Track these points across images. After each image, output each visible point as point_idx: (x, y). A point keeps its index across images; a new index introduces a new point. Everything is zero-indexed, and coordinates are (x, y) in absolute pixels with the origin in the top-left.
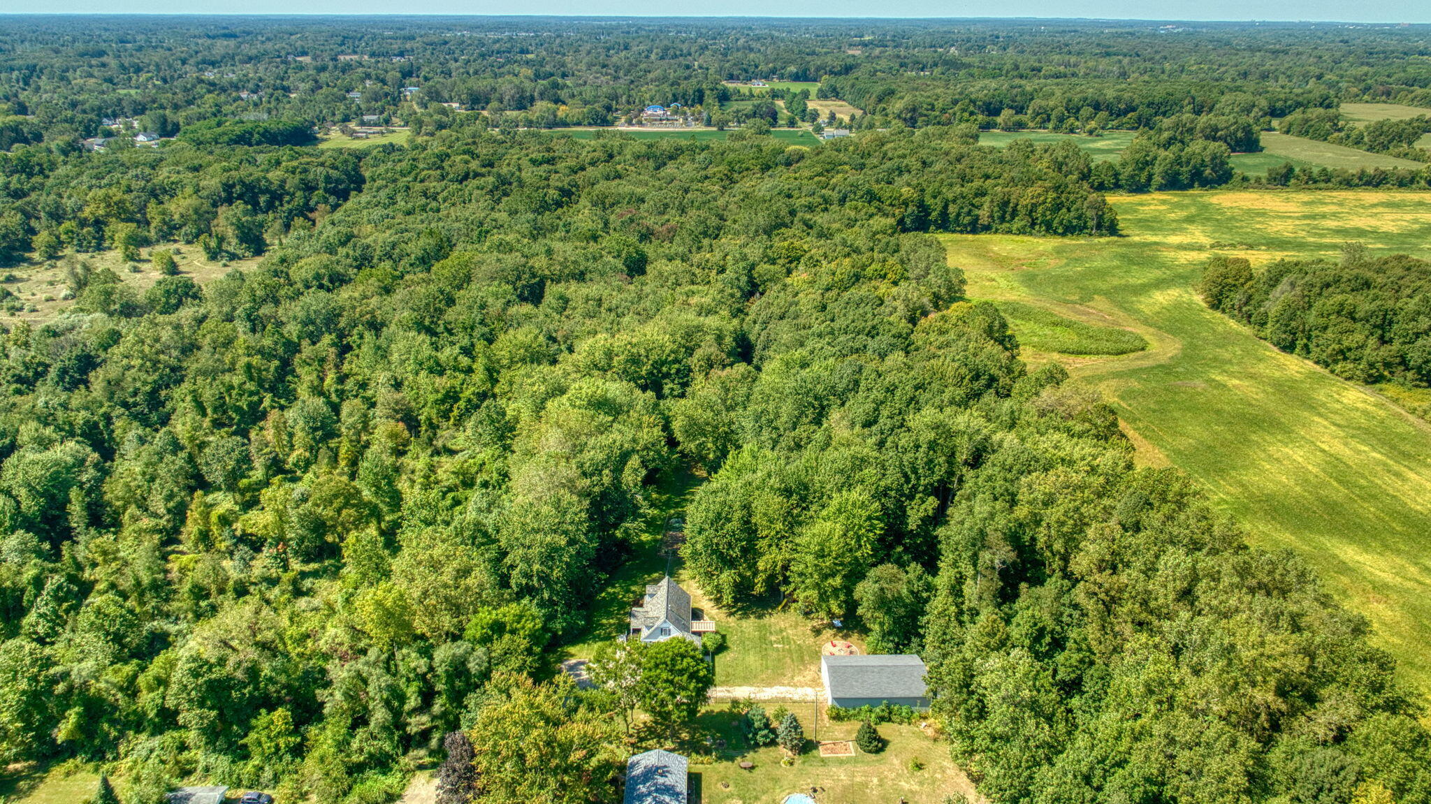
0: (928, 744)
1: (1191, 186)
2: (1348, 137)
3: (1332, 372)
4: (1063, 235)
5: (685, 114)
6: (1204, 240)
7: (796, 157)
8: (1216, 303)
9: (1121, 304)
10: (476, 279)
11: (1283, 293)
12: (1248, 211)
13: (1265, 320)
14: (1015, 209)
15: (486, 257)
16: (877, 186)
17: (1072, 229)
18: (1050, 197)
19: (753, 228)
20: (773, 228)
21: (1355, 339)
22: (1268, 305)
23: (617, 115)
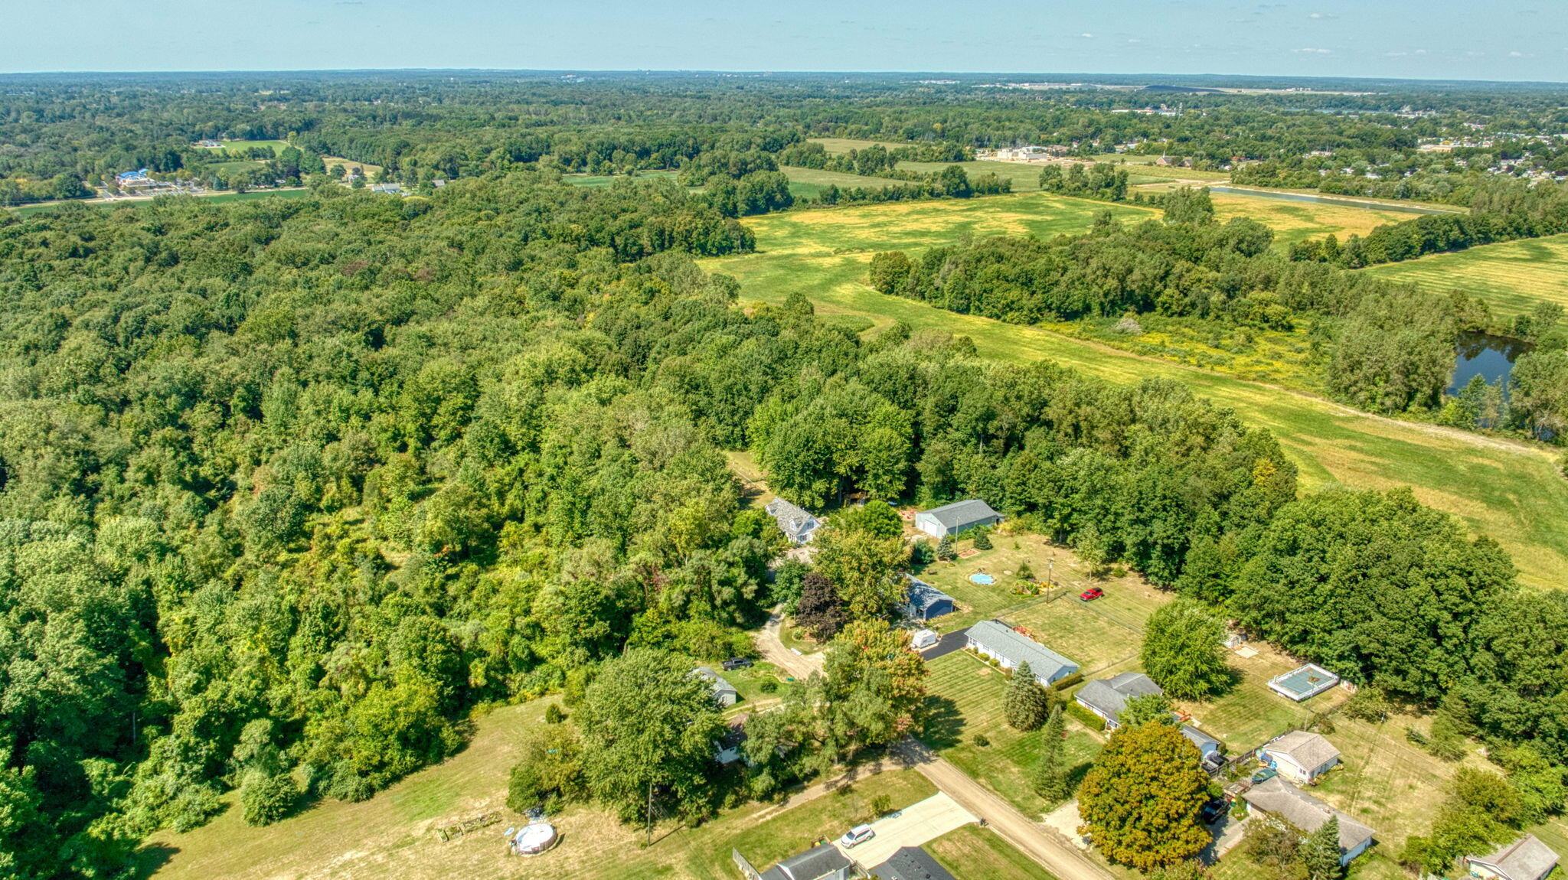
0: (1010, 539)
1: (766, 211)
2: (840, 164)
3: (1004, 321)
4: (717, 255)
5: (174, 179)
6: (825, 249)
7: (423, 207)
8: (890, 289)
9: (822, 299)
10: (304, 334)
11: (950, 270)
12: (829, 226)
13: (938, 293)
14: (671, 237)
15: (308, 310)
16: (544, 225)
17: (723, 250)
18: (700, 223)
19: (500, 267)
20: (516, 265)
21: (1014, 294)
22: (938, 282)
23: (88, 185)
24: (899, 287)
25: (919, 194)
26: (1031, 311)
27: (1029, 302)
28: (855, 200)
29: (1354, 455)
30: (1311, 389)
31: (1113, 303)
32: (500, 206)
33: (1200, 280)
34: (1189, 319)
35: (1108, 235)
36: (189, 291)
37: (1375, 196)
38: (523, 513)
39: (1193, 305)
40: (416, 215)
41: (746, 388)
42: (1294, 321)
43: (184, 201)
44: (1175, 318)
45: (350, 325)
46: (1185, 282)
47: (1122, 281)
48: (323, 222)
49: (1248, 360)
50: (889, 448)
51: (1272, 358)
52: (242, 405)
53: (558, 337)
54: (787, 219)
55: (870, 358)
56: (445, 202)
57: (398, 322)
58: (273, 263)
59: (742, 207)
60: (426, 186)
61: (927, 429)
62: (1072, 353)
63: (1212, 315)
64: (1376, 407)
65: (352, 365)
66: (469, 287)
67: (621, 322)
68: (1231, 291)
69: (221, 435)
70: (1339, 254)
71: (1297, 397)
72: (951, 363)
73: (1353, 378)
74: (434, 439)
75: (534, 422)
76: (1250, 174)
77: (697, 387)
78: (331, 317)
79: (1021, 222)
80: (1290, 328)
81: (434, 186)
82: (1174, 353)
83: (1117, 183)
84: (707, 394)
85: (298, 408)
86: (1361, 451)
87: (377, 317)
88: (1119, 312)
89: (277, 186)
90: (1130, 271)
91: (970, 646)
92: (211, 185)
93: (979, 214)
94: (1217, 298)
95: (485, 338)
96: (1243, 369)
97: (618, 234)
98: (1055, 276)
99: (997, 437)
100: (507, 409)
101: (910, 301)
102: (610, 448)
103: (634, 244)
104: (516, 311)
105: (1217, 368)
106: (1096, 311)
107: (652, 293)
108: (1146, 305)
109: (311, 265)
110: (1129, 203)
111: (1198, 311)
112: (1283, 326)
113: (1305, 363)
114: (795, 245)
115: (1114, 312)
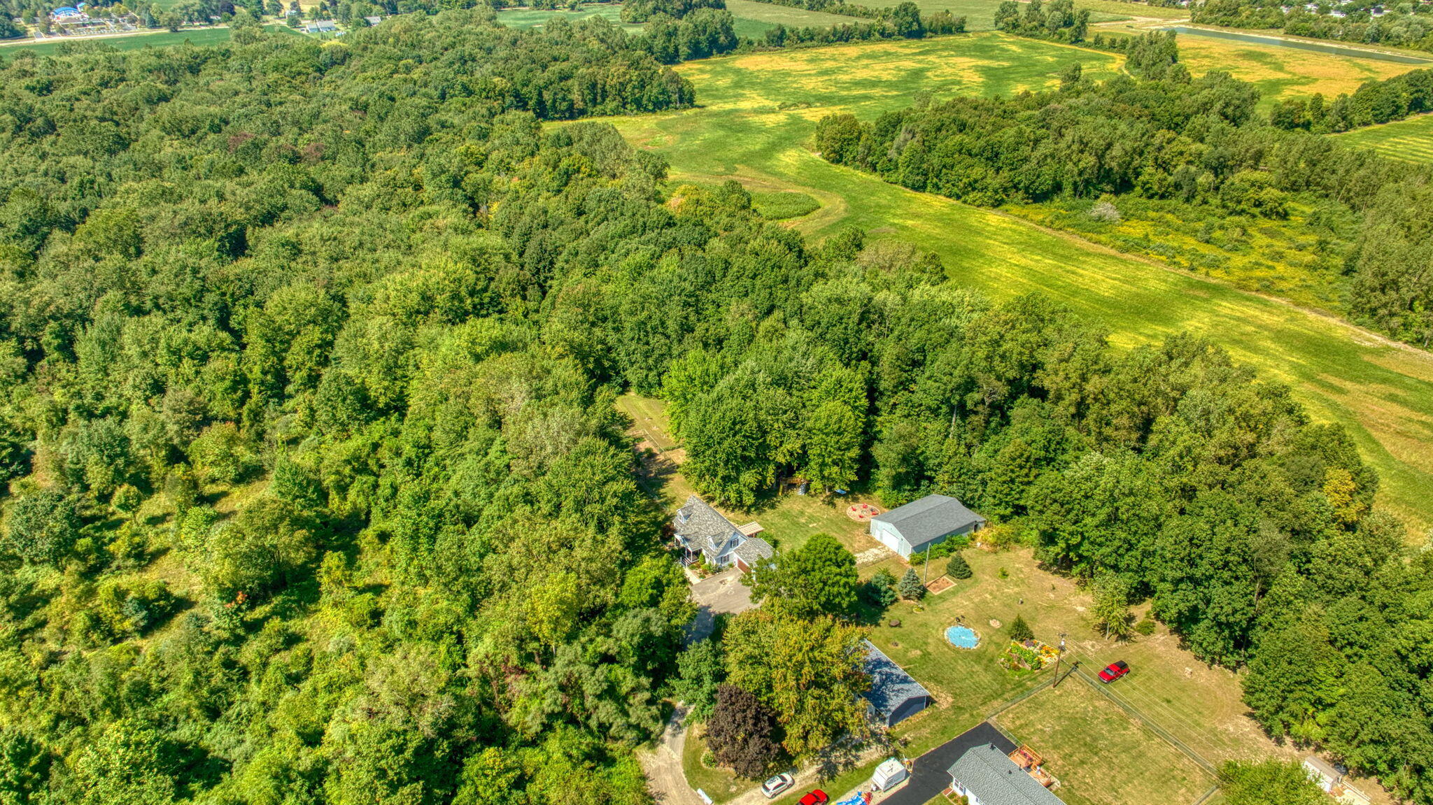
0: (992, 557)
1: (709, 54)
3: (965, 202)
4: (653, 111)
5: (108, 15)
6: (769, 103)
7: (340, 55)
8: (838, 158)
9: (763, 170)
10: (150, 239)
11: (906, 140)
12: (775, 72)
13: (892, 167)
14: (604, 90)
15: (154, 210)
16: (465, 79)
17: (660, 105)
18: (634, 74)
19: (402, 137)
20: (422, 135)
21: (977, 172)
22: (892, 153)
23: (20, 23)
24: (848, 156)
25: (869, 34)
26: (996, 192)
27: (994, 181)
28: (802, 41)
29: (1398, 409)
30: (1323, 304)
31: (1087, 182)
32: (424, 53)
33: (1181, 153)
34: (1173, 202)
35: (1078, 94)
36: (46, 174)
37: (1343, 39)
38: (368, 513)
39: (1178, 186)
40: (333, 63)
41: (663, 323)
42: (1289, 205)
43: (88, 47)
44: (1156, 201)
45: (202, 231)
46: (1165, 155)
47: (1100, 157)
48: (227, 76)
49: (1246, 260)
50: (839, 433)
51: (1272, 259)
52: (56, 342)
53: (445, 247)
54: (730, 65)
55: (817, 288)
56: (365, 49)
57: (269, 218)
58: (156, 132)
59: (684, 50)
60: (358, 24)
61: (883, 385)
62: (1046, 249)
63: (1199, 199)
64: (1410, 335)
65: (197, 285)
66: (358, 170)
67: (526, 219)
68: (1220, 168)
69: (18, 390)
70: (1323, 115)
71: (1312, 316)
72: (916, 295)
73: (1384, 299)
74: (289, 382)
75: (400, 372)
76: (1211, 12)
77: (605, 319)
78: (181, 218)
79: (978, 69)
80: (1285, 216)
81: (368, 24)
82: (1161, 251)
83: (1077, 23)
84: (617, 330)
85: (122, 348)
86: (1404, 403)
87: (239, 215)
88: (1093, 192)
89: (211, 22)
90: (1109, 146)
91: (955, 788)
92: (142, 22)
93: (931, 58)
94: (1205, 178)
95: (361, 244)
96: (1242, 275)
97: (546, 87)
98: (1025, 150)
99: (976, 413)
100: (366, 357)
101: (859, 173)
102: (480, 430)
103: (564, 99)
104: (409, 201)
105: (1213, 273)
106: (1068, 191)
107: (568, 176)
108: (1123, 185)
109: (199, 134)
110: (1088, 46)
111: (1183, 193)
112: (1278, 213)
113: (1311, 267)
114: (738, 97)
115: (1088, 193)
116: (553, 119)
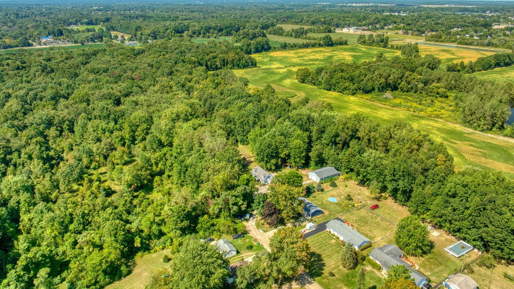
0: (343, 182)
1: (261, 51)
2: (288, 34)
3: (343, 94)
4: (243, 68)
5: (60, 40)
6: (281, 66)
7: (141, 51)
8: (303, 81)
9: (279, 85)
10: (92, 100)
11: (324, 75)
12: (283, 57)
13: (320, 83)
14: (227, 62)
15: (93, 92)
16: (183, 58)
17: (245, 66)
18: (237, 57)
19: (165, 74)
20: (171, 73)
21: (347, 84)
22: (320, 79)
23: (30, 41)
24: (306, 81)
25: (315, 45)
26: (353, 90)
27: (353, 87)
28: (292, 47)
29: (472, 148)
30: (455, 121)
31: (383, 87)
32: (169, 50)
33: (414, 79)
34: (410, 93)
35: (381, 61)
36: (55, 83)
37: (477, 45)
38: (164, 171)
39: (412, 88)
40: (139, 54)
41: (248, 122)
42: (448, 94)
43: (59, 48)
44: (405, 93)
45: (108, 98)
46: (409, 79)
47: (386, 79)
48: (106, 57)
49: (432, 109)
50: (299, 148)
51: (441, 109)
52: (67, 127)
53: (182, 102)
54: (268, 55)
55: (293, 112)
56: (149, 49)
57: (127, 95)
58: (87, 72)
59: (253, 50)
60: (145, 42)
61: (313, 139)
62: (368, 107)
63: (419, 92)
64: (480, 129)
65: (108, 112)
66: (153, 82)
67: (206, 96)
68: (426, 83)
69: (58, 140)
70: (464, 68)
71: (450, 124)
72: (323, 114)
73: (472, 118)
74: (136, 140)
75: (171, 135)
76: (432, 37)
77: (231, 121)
78: (102, 94)
79: (350, 55)
80: (447, 97)
81: (148, 42)
82: (405, 107)
83: (385, 41)
84: (234, 124)
85: (87, 129)
86: (475, 147)
87: (118, 94)
88: (385, 91)
89: (95, 42)
90: (389, 76)
91: (328, 230)
92: (72, 42)
93: (336, 52)
94: (420, 86)
95: (156, 102)
96: (430, 113)
97: (209, 61)
98: (362, 77)
99: (339, 144)
100: (161, 130)
101: (310, 86)
102: (196, 147)
103: (214, 64)
104: (169, 91)
105: (420, 113)
106: (377, 90)
107: (218, 84)
108: (395, 88)
109: (100, 73)
110: (389, 48)
111: (413, 90)
112: (444, 96)
113: (453, 111)
114: (270, 64)
115: (383, 91)
116: (211, 71)
